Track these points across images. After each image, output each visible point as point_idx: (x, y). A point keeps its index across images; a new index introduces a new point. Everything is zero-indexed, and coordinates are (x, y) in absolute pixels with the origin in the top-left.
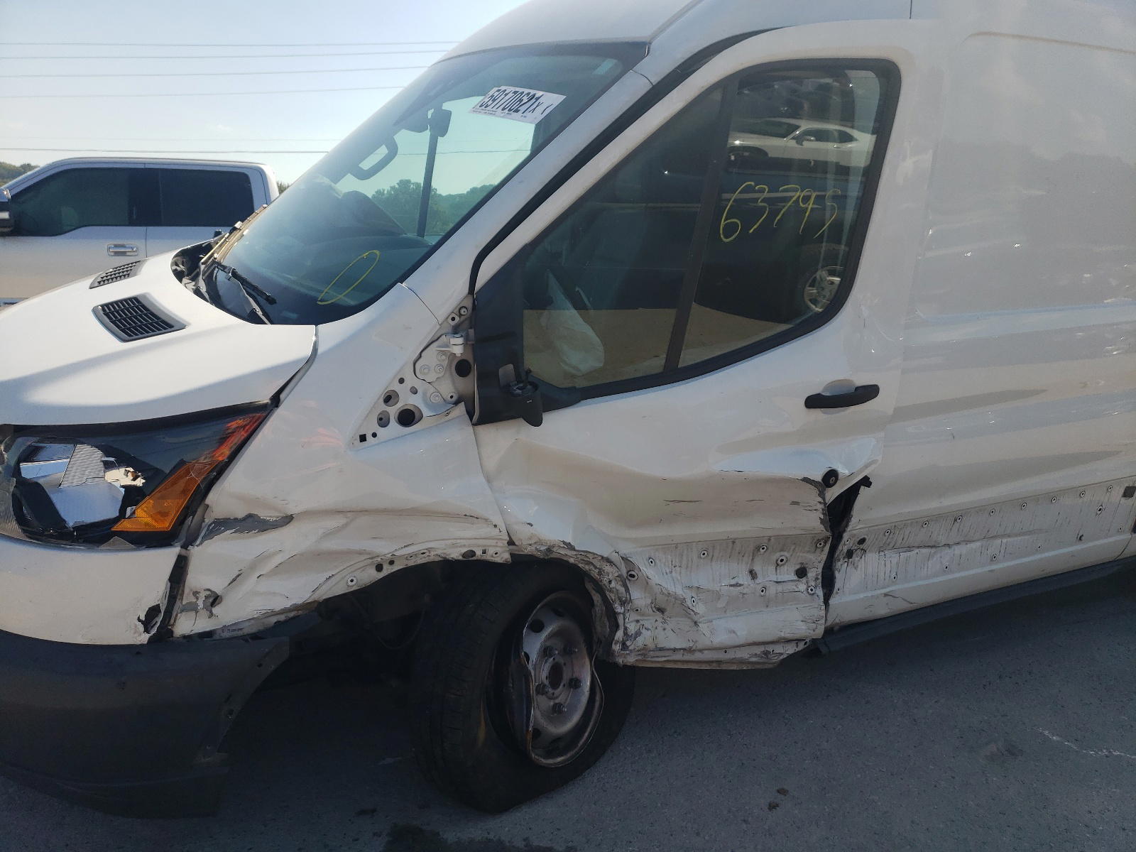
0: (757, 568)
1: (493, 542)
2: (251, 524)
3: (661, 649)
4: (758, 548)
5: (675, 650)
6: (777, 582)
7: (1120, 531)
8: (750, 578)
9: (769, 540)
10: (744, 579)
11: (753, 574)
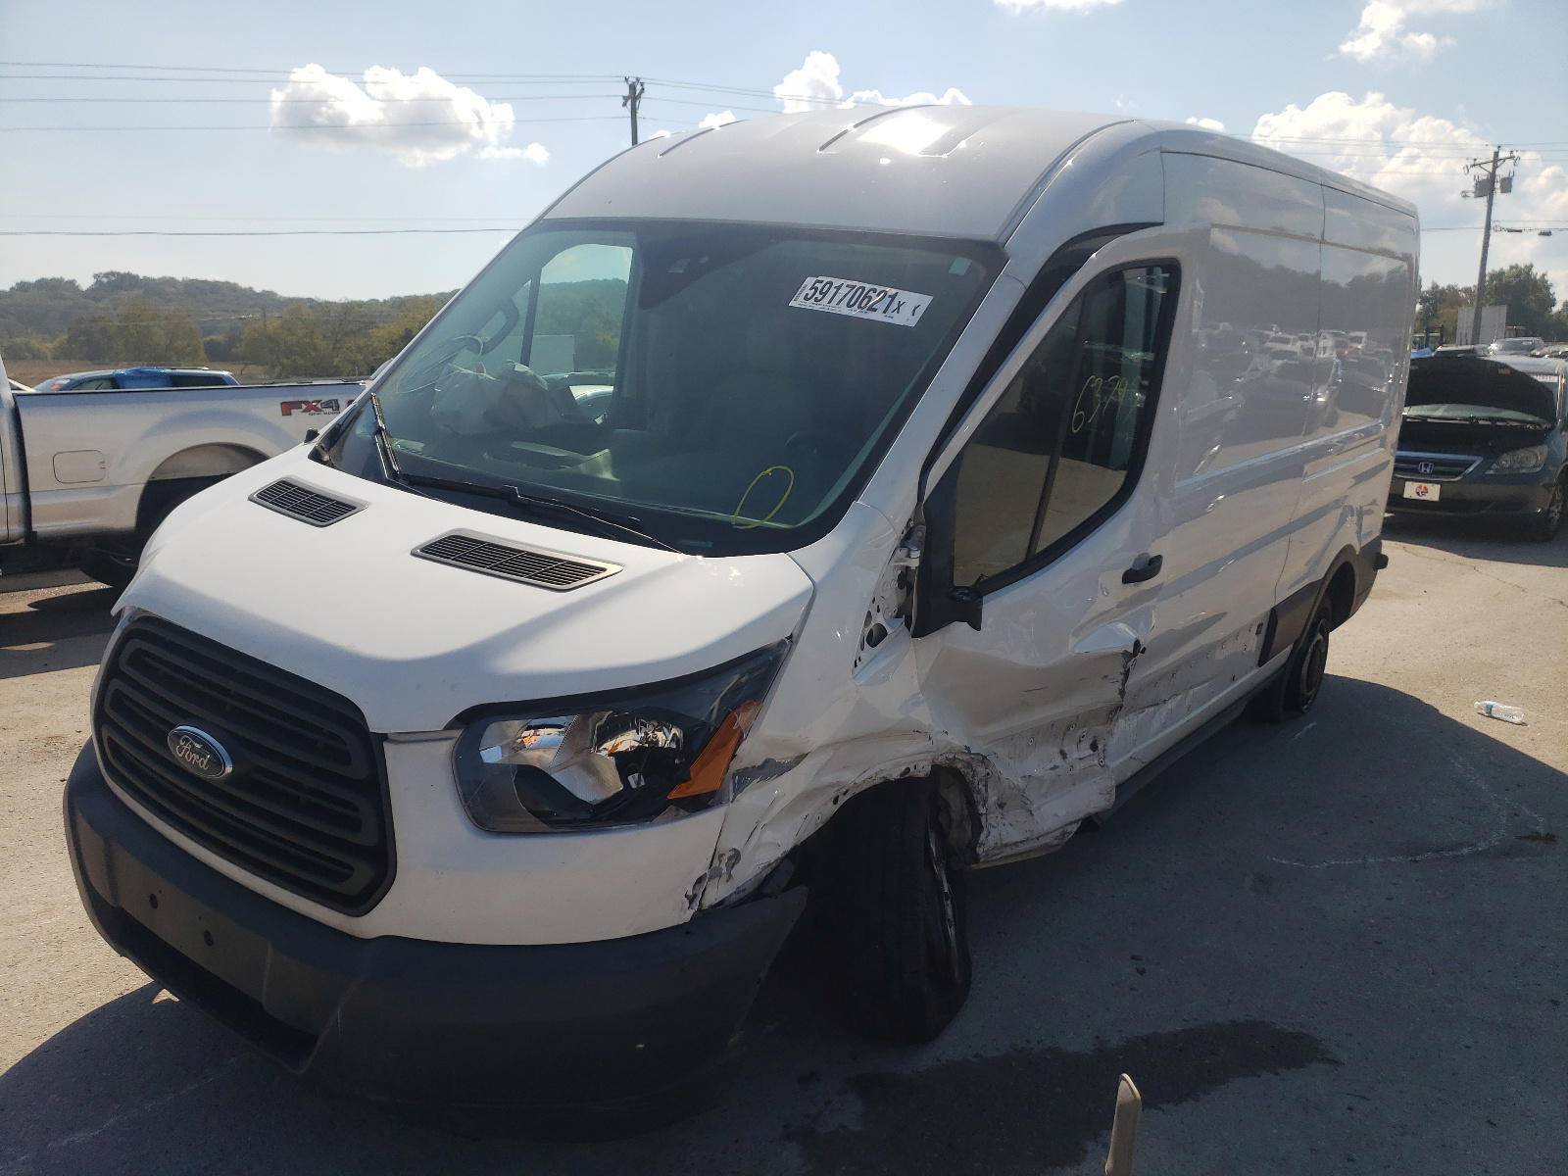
0: (1066, 749)
1: (922, 756)
2: (770, 769)
3: (1006, 845)
4: (1068, 729)
5: (1016, 844)
6: (1080, 759)
7: (1252, 668)
8: (1061, 757)
9: (1078, 717)
10: (1058, 761)
11: (1063, 754)
